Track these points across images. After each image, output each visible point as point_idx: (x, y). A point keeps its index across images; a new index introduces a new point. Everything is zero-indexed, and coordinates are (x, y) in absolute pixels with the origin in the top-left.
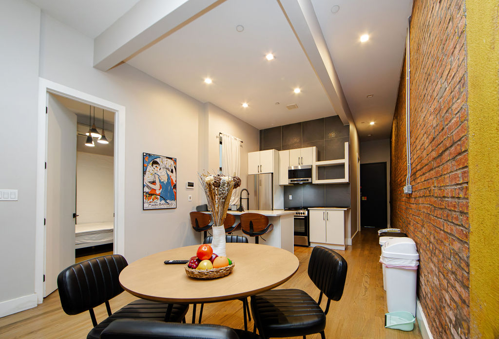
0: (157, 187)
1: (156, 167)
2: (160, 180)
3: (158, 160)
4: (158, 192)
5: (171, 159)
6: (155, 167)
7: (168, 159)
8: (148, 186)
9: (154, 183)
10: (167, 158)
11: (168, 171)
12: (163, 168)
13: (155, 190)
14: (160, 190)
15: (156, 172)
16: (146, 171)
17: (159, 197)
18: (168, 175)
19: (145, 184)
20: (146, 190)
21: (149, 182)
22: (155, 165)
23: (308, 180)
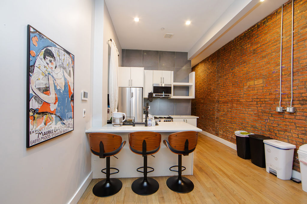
0: (50, 98)
1: (51, 61)
2: (55, 87)
3: (53, 49)
4: (53, 108)
5: (69, 53)
6: (48, 62)
7: (66, 54)
8: (37, 98)
9: (46, 90)
10: (65, 50)
11: (65, 73)
12: (60, 66)
13: (48, 104)
14: (55, 103)
15: (49, 70)
16: (34, 66)
17: (54, 116)
18: (65, 79)
19: (31, 92)
20: (34, 105)
21: (39, 89)
22: (49, 58)
23: (169, 95)
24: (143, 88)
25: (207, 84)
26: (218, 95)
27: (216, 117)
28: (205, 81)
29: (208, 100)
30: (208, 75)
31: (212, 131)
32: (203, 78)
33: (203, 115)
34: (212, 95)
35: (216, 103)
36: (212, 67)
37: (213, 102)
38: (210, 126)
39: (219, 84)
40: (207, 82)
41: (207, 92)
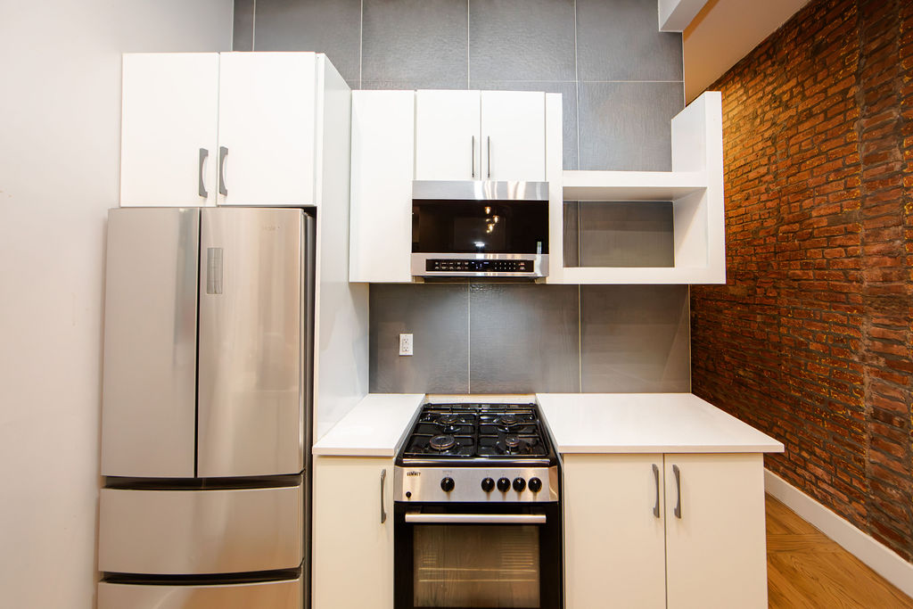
23: (529, 266)
24: (311, 211)
25: (767, 190)
26: (881, 253)
27: (867, 406)
28: (752, 175)
29: (782, 285)
30: (773, 139)
31: (825, 486)
32: (738, 164)
33: (744, 366)
34: (816, 256)
35: (862, 313)
36: (807, 84)
37: (836, 298)
38: (812, 453)
39: (893, 176)
40: (767, 178)
41: (773, 240)
